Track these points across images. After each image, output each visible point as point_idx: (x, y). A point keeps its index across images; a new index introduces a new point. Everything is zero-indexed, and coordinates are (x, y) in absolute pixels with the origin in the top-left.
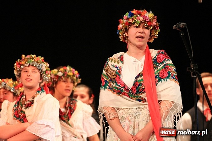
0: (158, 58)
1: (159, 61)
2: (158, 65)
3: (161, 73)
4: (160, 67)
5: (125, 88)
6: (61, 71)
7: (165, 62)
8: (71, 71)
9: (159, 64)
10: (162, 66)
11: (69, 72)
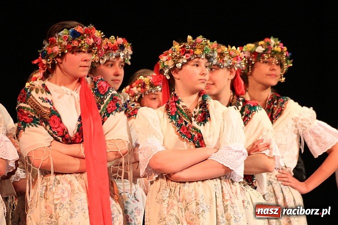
0: (100, 87)
1: (102, 91)
2: (102, 97)
3: (110, 107)
4: (107, 100)
5: (65, 138)
6: (262, 45)
7: (111, 92)
8: (277, 45)
9: (104, 95)
10: (108, 97)
11: (274, 46)
